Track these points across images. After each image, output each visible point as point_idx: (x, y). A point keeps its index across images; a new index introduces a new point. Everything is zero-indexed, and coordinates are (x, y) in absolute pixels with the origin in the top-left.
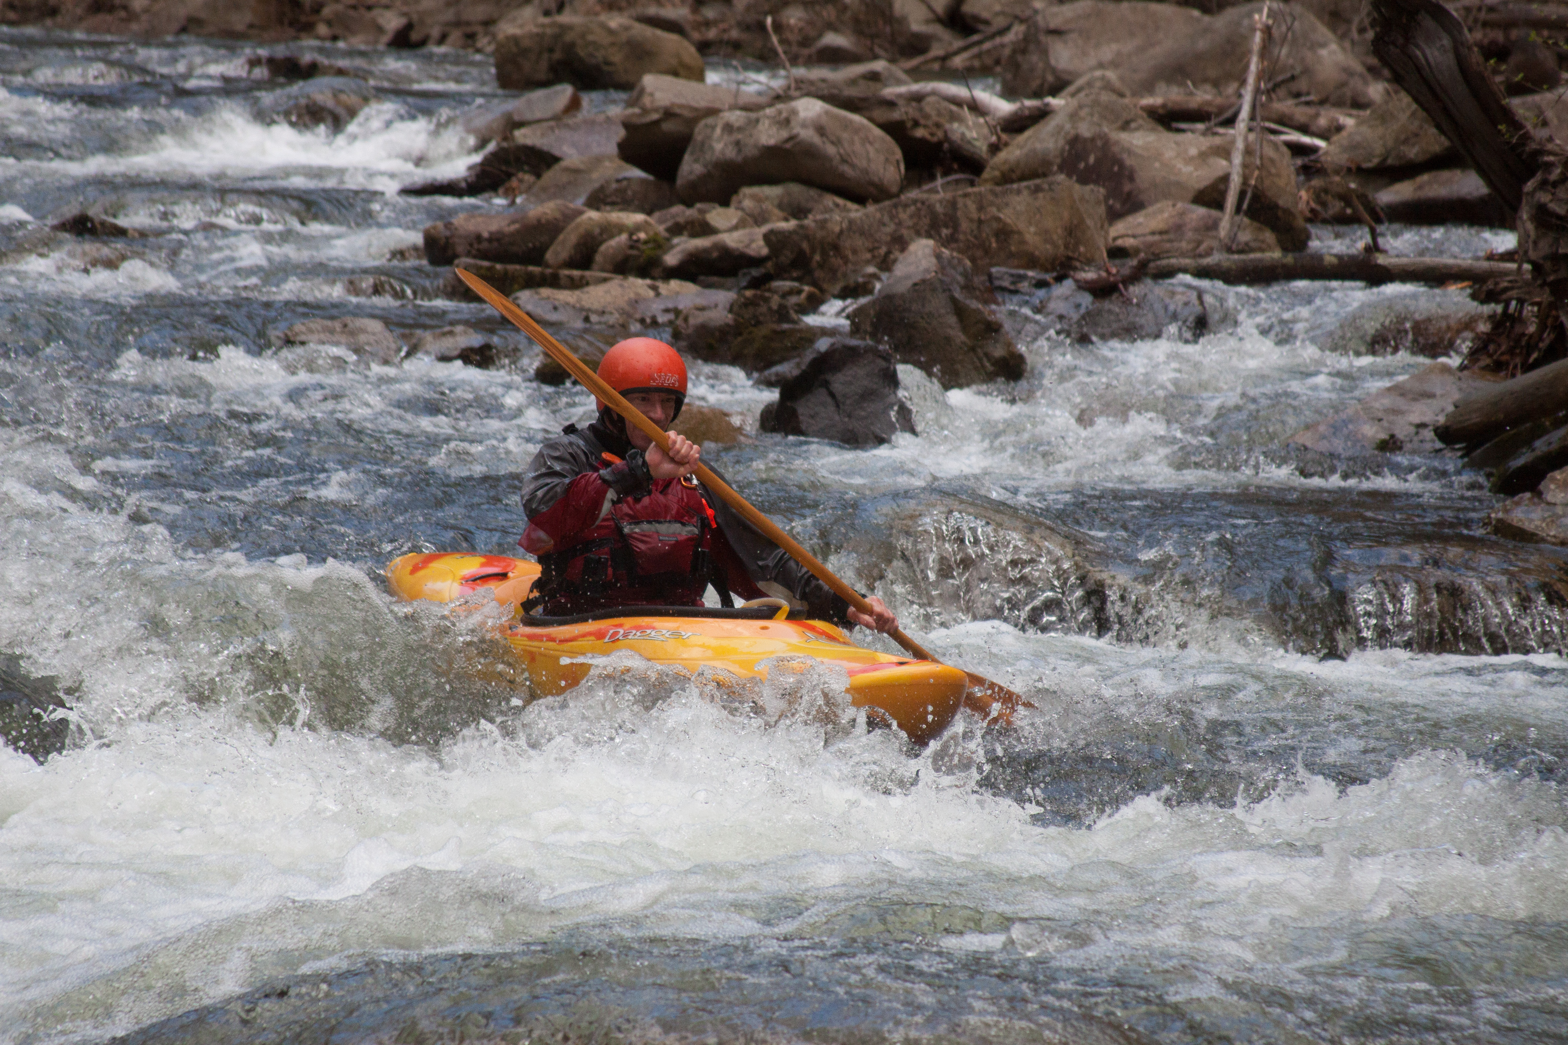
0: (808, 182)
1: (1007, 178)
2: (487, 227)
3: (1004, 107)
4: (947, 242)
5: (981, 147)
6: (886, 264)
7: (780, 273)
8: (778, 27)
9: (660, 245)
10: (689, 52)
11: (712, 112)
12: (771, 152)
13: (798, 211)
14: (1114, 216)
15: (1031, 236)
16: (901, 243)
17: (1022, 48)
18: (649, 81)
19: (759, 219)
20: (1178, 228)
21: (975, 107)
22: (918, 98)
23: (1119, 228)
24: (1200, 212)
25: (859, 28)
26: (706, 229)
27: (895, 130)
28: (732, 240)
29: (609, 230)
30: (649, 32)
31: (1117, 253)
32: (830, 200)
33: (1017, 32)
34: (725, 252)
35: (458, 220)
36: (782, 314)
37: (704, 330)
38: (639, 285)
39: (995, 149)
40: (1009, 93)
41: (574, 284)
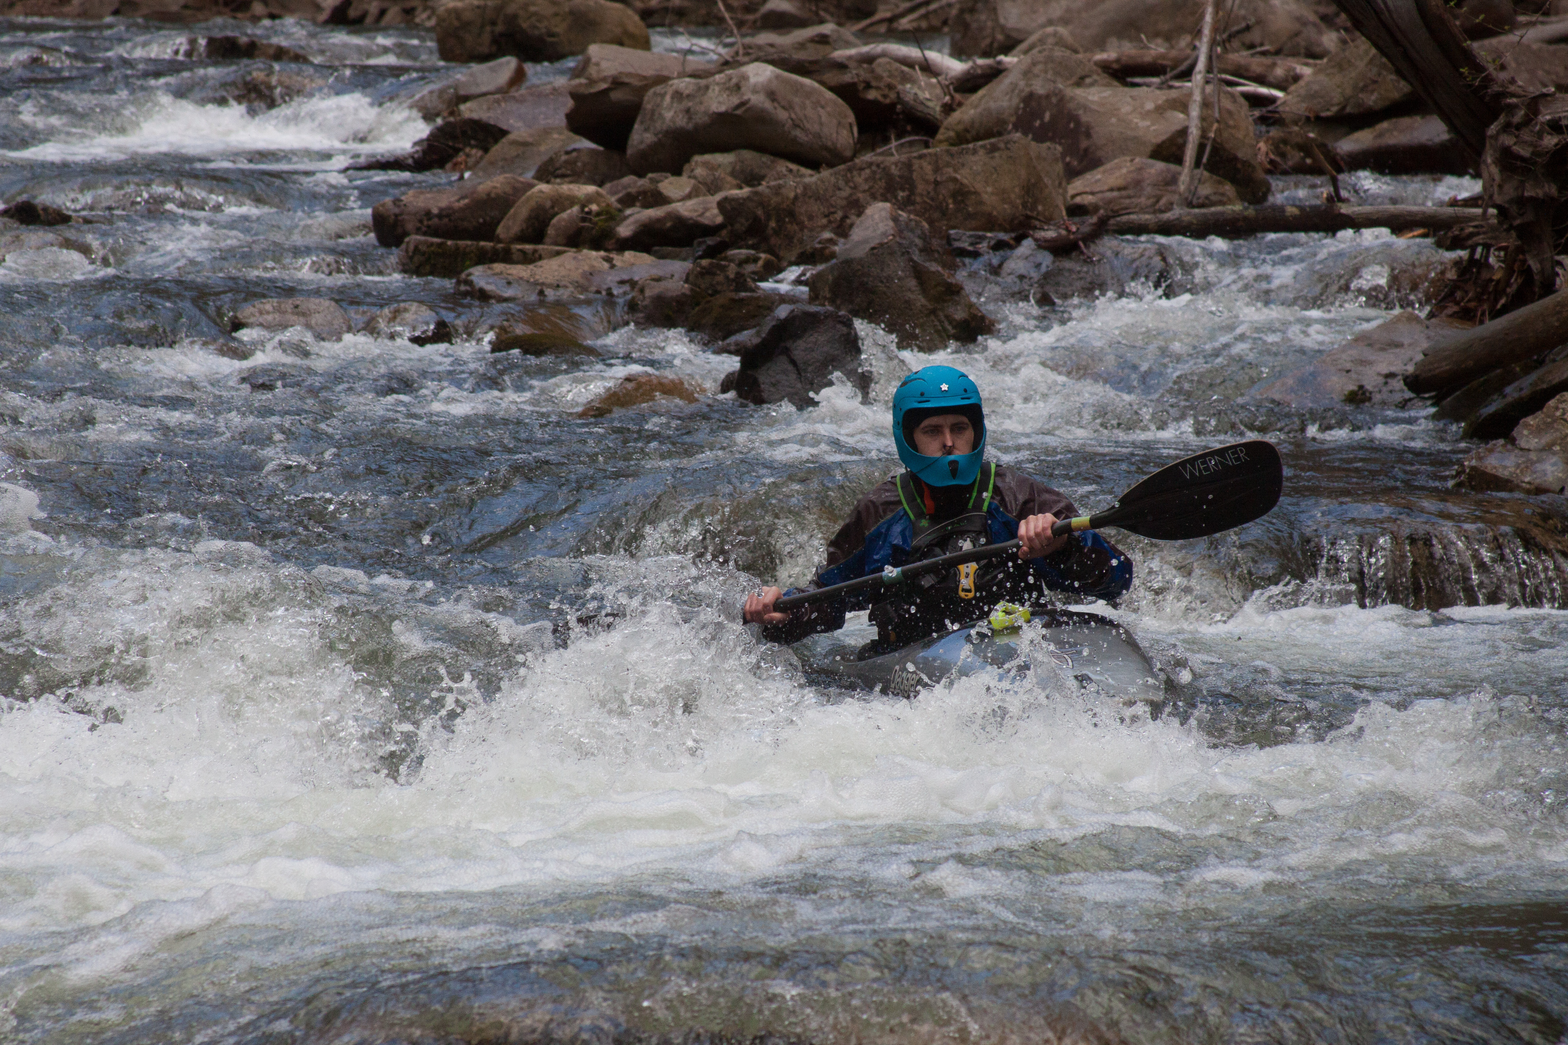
0: (761, 149)
1: (963, 138)
2: (435, 204)
3: (956, 67)
4: (903, 205)
5: (935, 107)
6: (843, 230)
7: (736, 241)
9: (612, 216)
10: (633, 21)
11: (662, 79)
12: (719, 119)
13: (751, 179)
14: (1072, 173)
15: (989, 197)
16: (858, 207)
17: (970, 7)
18: (594, 50)
19: (712, 187)
20: (1138, 184)
21: (928, 68)
22: (869, 59)
23: (1077, 185)
24: (1159, 166)
26: (657, 199)
27: (845, 93)
28: (686, 209)
29: (561, 203)
31: (1077, 211)
32: (783, 166)
34: (680, 221)
35: (408, 198)
36: (740, 283)
37: (660, 301)
38: (593, 257)
39: (948, 109)
40: (959, 53)
41: (528, 259)
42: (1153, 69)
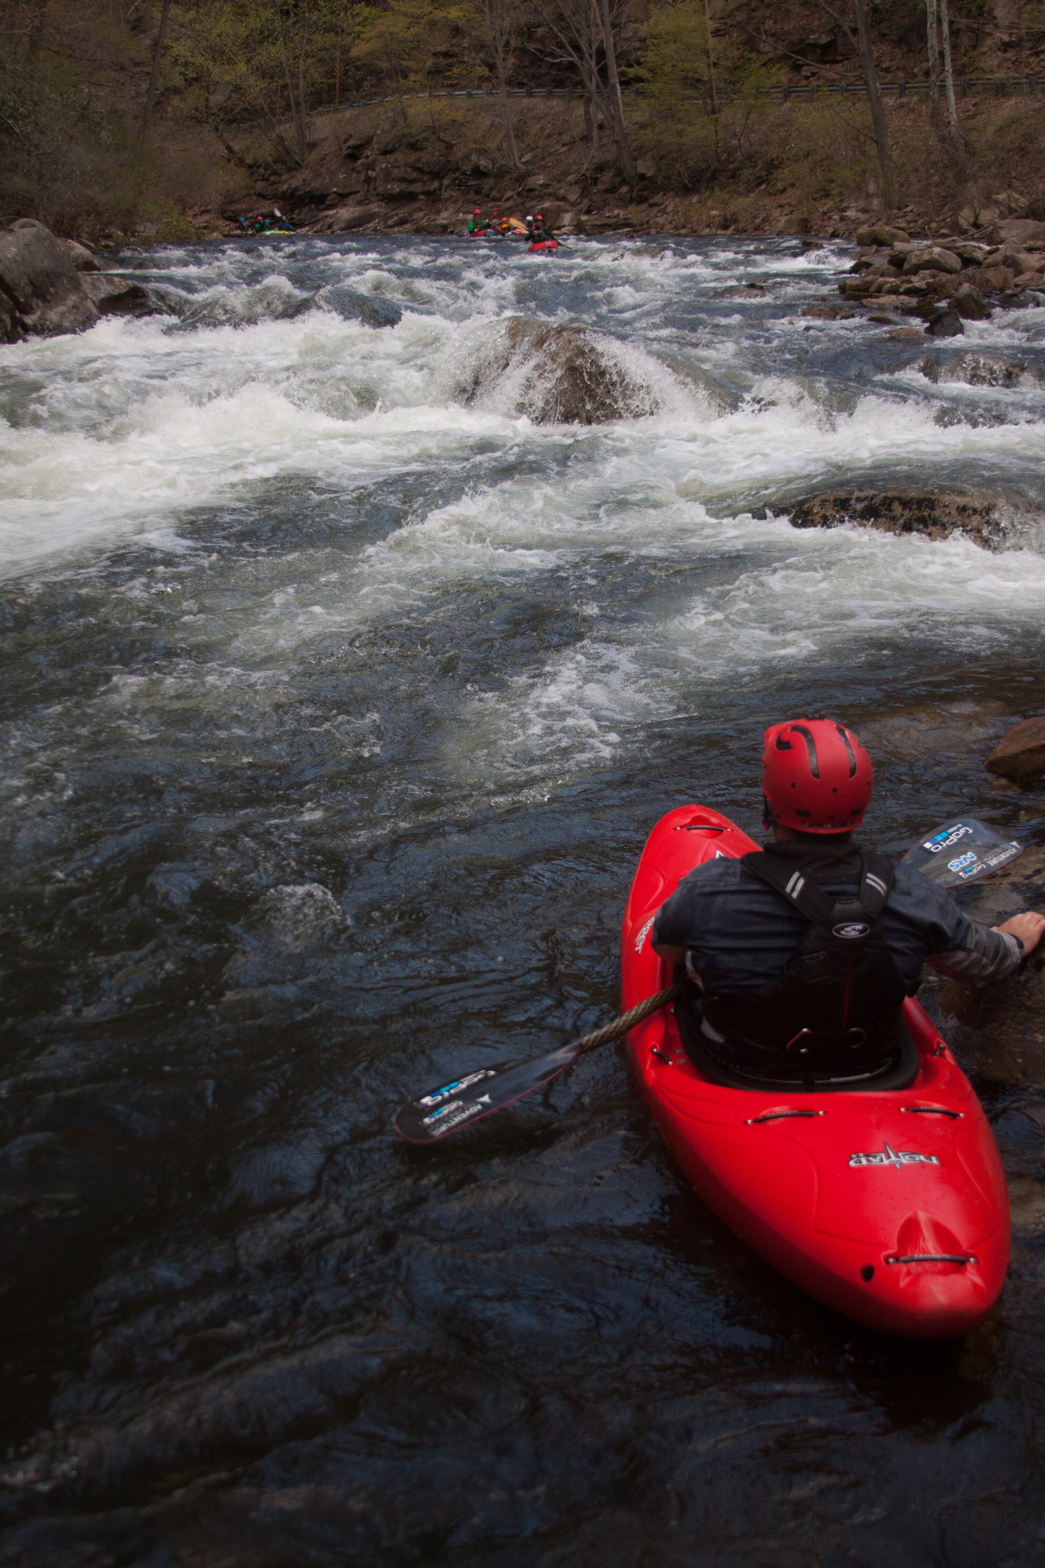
0: (937, 269)
1: (988, 267)
2: (855, 283)
3: (987, 248)
4: (973, 284)
5: (981, 258)
6: (957, 290)
7: (929, 293)
8: (929, 228)
9: (898, 287)
10: (906, 236)
11: (912, 252)
12: (927, 261)
13: (934, 277)
14: (1016, 276)
15: (994, 282)
16: (960, 284)
17: (992, 232)
18: (896, 243)
19: (924, 279)
20: (1032, 279)
21: (980, 248)
22: (965, 246)
23: (1017, 279)
24: (1038, 274)
25: (950, 227)
26: (910, 282)
27: (959, 255)
28: (917, 285)
29: (886, 283)
30: (896, 231)
31: (1017, 286)
32: (943, 273)
33: (991, 228)
34: (915, 288)
35: (848, 281)
36: (930, 304)
37: (910, 308)
38: (893, 297)
39: (985, 259)
40: (989, 244)
41: (877, 297)
42: (1037, 249)
